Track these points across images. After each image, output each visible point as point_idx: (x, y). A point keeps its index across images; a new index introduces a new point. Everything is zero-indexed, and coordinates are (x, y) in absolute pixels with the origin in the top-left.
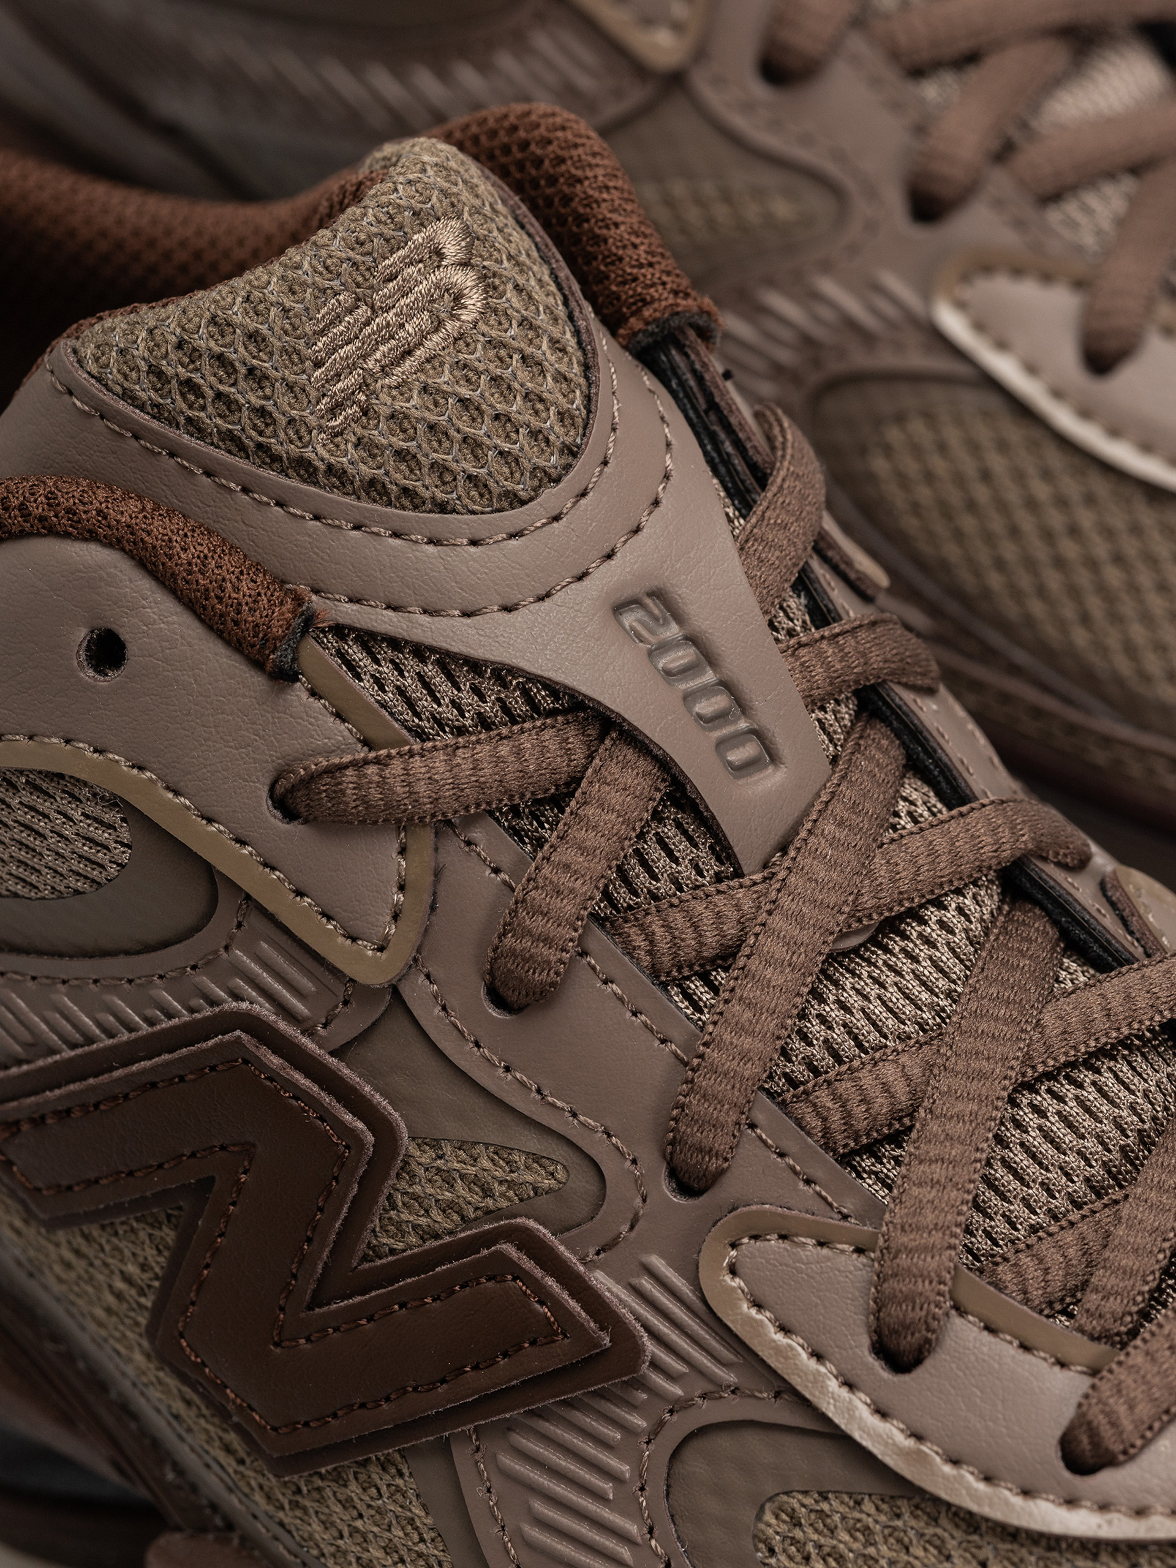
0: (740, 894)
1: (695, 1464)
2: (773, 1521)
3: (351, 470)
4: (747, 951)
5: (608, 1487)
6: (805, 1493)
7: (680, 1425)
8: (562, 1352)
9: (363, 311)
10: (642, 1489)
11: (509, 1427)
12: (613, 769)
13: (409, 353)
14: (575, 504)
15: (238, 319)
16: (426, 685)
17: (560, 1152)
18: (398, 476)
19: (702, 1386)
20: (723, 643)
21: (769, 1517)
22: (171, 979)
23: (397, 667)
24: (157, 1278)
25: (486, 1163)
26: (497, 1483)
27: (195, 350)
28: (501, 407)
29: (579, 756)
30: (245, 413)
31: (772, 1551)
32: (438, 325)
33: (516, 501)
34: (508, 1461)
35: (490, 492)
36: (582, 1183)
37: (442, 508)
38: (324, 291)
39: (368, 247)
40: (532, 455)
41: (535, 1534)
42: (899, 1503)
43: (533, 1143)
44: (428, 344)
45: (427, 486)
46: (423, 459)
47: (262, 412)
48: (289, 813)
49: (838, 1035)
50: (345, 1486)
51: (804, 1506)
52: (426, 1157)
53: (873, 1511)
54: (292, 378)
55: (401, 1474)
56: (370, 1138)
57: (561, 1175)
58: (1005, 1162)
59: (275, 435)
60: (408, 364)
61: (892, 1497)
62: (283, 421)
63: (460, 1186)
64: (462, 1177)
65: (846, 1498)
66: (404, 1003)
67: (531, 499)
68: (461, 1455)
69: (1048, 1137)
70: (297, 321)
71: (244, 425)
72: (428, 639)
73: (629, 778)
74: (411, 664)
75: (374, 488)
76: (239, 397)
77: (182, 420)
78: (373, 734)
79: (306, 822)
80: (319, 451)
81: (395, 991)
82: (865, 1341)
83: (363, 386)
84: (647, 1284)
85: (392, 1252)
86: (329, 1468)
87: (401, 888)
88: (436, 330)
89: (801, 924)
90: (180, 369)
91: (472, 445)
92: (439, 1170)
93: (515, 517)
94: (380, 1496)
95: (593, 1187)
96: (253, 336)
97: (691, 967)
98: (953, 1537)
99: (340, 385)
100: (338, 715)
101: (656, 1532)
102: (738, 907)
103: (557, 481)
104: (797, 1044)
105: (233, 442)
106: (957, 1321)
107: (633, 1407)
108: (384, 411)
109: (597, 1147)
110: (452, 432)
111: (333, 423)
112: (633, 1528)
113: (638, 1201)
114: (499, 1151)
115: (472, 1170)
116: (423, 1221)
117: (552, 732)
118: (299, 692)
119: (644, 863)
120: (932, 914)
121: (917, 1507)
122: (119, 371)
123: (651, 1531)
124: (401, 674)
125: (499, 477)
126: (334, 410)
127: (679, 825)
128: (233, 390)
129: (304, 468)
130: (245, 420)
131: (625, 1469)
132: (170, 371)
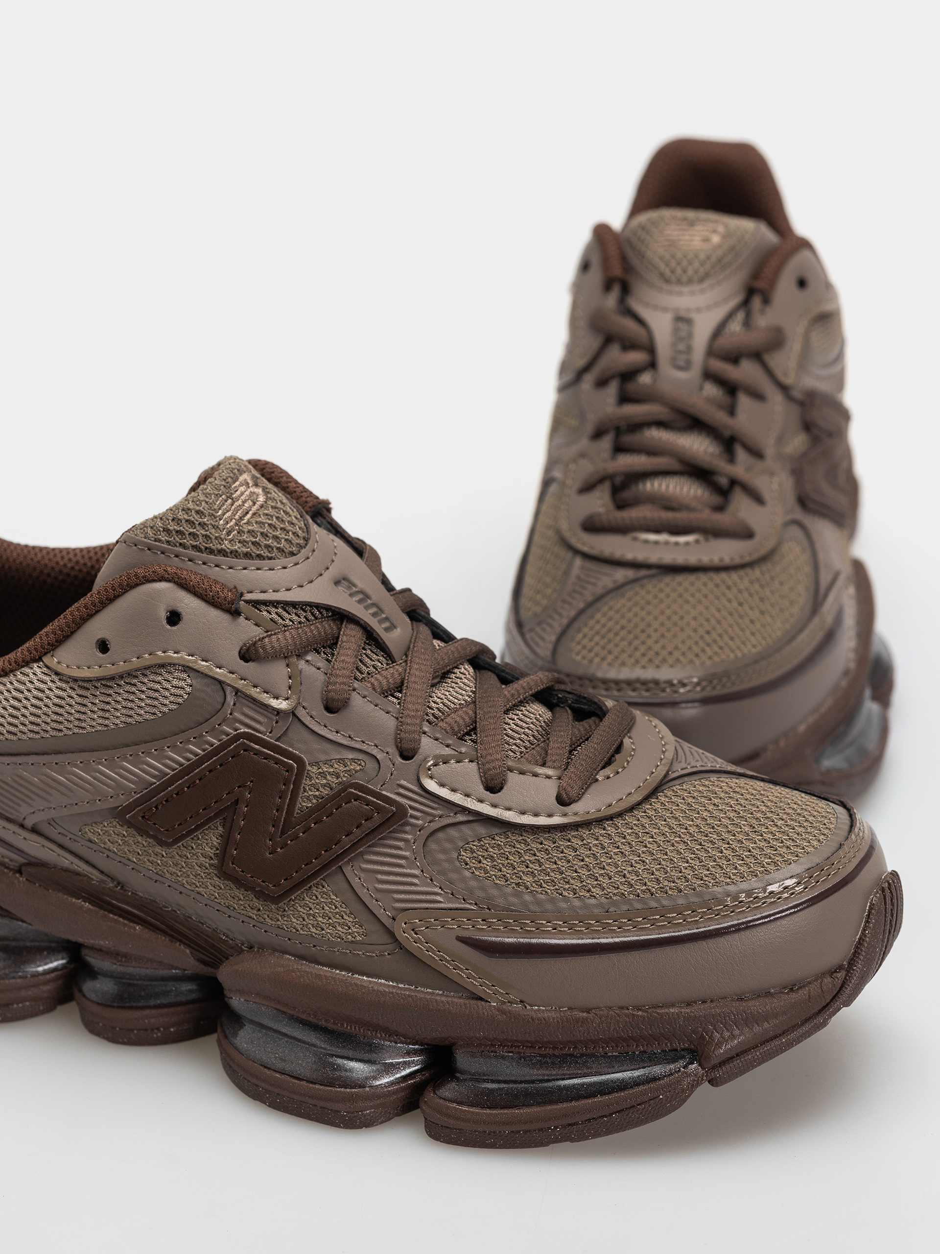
0: (397, 667)
1: (432, 846)
2: (464, 854)
3: (239, 551)
4: (406, 681)
5: (402, 862)
6: (473, 841)
7: (425, 833)
8: (377, 818)
9: (230, 501)
10: (415, 859)
11: (362, 854)
12: (348, 632)
13: (247, 513)
14: (312, 554)
15: (192, 507)
16: (279, 616)
17: (360, 756)
18: (256, 551)
19: (429, 818)
20: (370, 592)
21: (463, 853)
22: (212, 731)
23: (268, 612)
24: (217, 849)
25: (336, 766)
26: (362, 875)
27: (179, 519)
28: (282, 526)
29: (335, 631)
30: (200, 537)
31: (467, 864)
32: (254, 503)
33: (292, 554)
34: (364, 866)
35: (285, 553)
36: (371, 765)
37: (270, 558)
38: (217, 495)
39: (227, 480)
40: (296, 541)
41: (380, 886)
42: (507, 833)
43: (351, 755)
44: (253, 509)
45: (264, 553)
46: (262, 544)
47: (206, 536)
48: (247, 661)
49: (441, 705)
50: (303, 899)
51: (474, 845)
52: (315, 770)
53: (499, 839)
54: (213, 523)
55: (323, 887)
56: (296, 765)
57: (363, 764)
58: (506, 735)
59: (212, 542)
60: (249, 516)
61: (504, 833)
62: (213, 538)
63: (328, 777)
64: (329, 773)
65: (488, 838)
66: (297, 717)
67: (297, 554)
68: (347, 870)
69: (517, 725)
70: (211, 505)
71: (200, 542)
72: (278, 598)
73: (353, 633)
74: (273, 610)
75: (248, 556)
76: (197, 532)
77: (178, 545)
78: (268, 628)
79: (254, 661)
80: (226, 545)
81: (294, 714)
82: (481, 787)
83: (236, 524)
84: (402, 791)
85: (307, 808)
86: (295, 895)
87: (290, 678)
88: (254, 505)
89: (421, 670)
90: (175, 527)
91: (276, 538)
92: (320, 773)
93: (293, 559)
94: (317, 898)
95: (376, 765)
96: (198, 512)
97: (387, 692)
98: (529, 838)
99: (229, 525)
100: (256, 625)
101: (424, 871)
102: (397, 670)
103: (305, 548)
104: (429, 710)
105: (196, 548)
106: (510, 774)
107: (406, 832)
108: (246, 530)
109: (375, 751)
110: (269, 534)
111: (230, 537)
112: (416, 872)
113: (391, 766)
114: (341, 761)
115: (332, 770)
116: (317, 793)
117: (326, 622)
118: (242, 619)
119: (363, 663)
120: (456, 670)
121: (513, 833)
122: (152, 533)
123: (422, 871)
124: (270, 613)
125: (288, 548)
126: (228, 533)
127: (371, 651)
128: (195, 530)
129: (222, 552)
130: (201, 540)
131: (407, 854)
132: (171, 528)
